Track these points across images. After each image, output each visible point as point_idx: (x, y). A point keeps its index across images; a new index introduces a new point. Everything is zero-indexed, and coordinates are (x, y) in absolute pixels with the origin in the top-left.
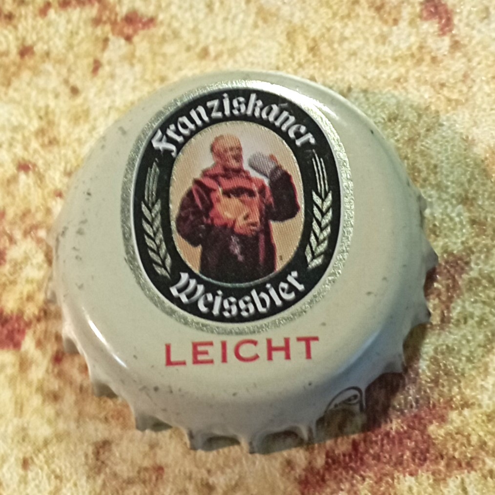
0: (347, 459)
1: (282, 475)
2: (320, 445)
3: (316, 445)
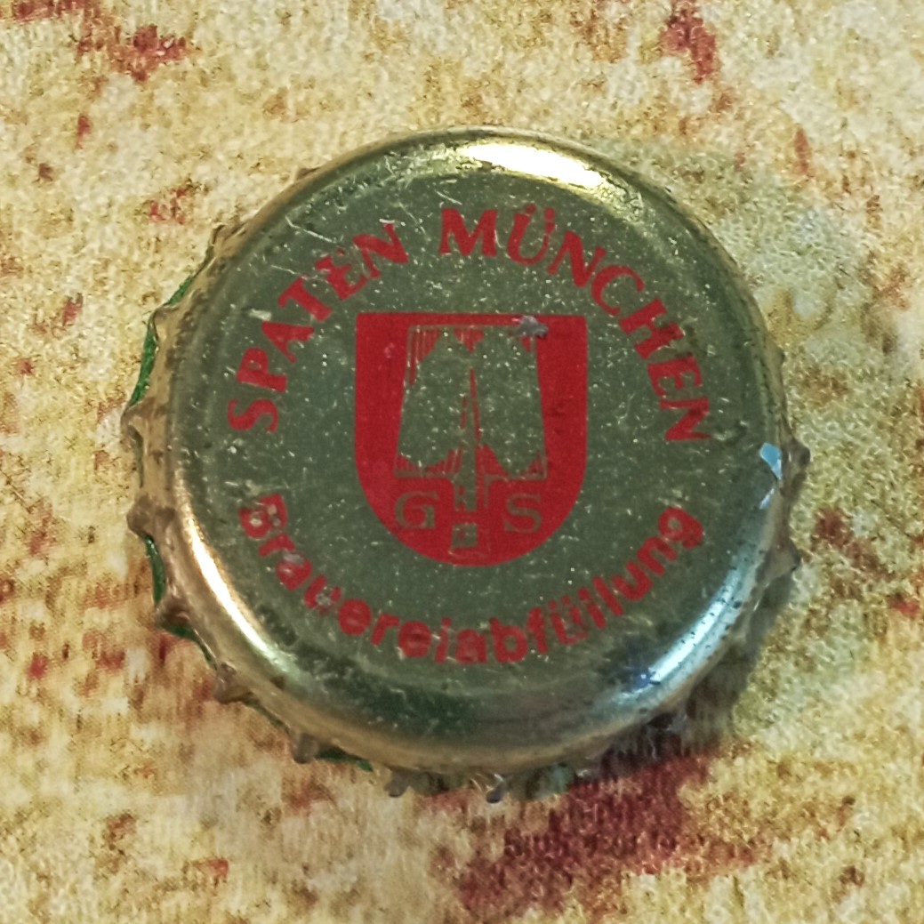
0: (541, 845)
1: (432, 875)
2: (494, 821)
3: (489, 821)
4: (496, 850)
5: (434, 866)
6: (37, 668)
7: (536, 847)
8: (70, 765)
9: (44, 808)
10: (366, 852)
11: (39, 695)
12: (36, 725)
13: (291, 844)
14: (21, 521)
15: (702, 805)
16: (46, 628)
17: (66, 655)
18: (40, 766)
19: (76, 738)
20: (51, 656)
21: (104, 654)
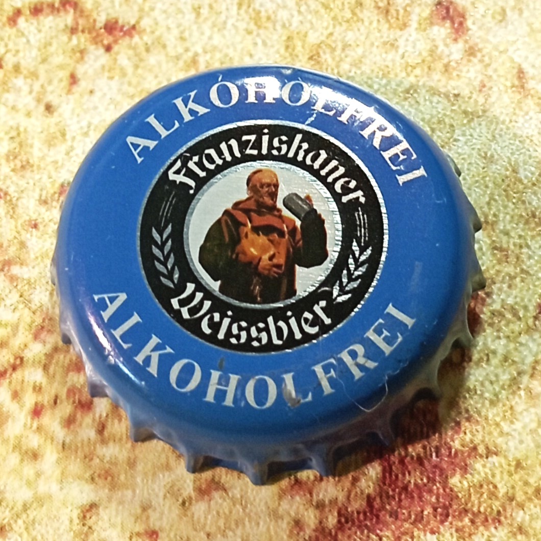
0: (362, 516)
1: (290, 537)
2: (330, 502)
3: (327, 502)
4: (332, 521)
5: (291, 532)
6: (37, 412)
7: (358, 518)
8: (58, 472)
9: (40, 501)
10: (247, 523)
11: (38, 428)
12: (36, 447)
13: (199, 519)
14: (28, 320)
16: (43, 385)
17: (55, 402)
18: (38, 475)
19: (61, 455)
20: (46, 403)
21: (80, 402)
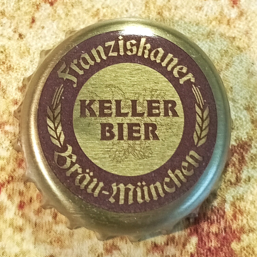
6: (21, 206)
8: (33, 239)
9: (24, 253)
11: (22, 215)
12: (21, 225)
14: (15, 156)
15: (240, 250)
16: (24, 192)
17: (31, 201)
19: (35, 230)
20: (26, 202)
